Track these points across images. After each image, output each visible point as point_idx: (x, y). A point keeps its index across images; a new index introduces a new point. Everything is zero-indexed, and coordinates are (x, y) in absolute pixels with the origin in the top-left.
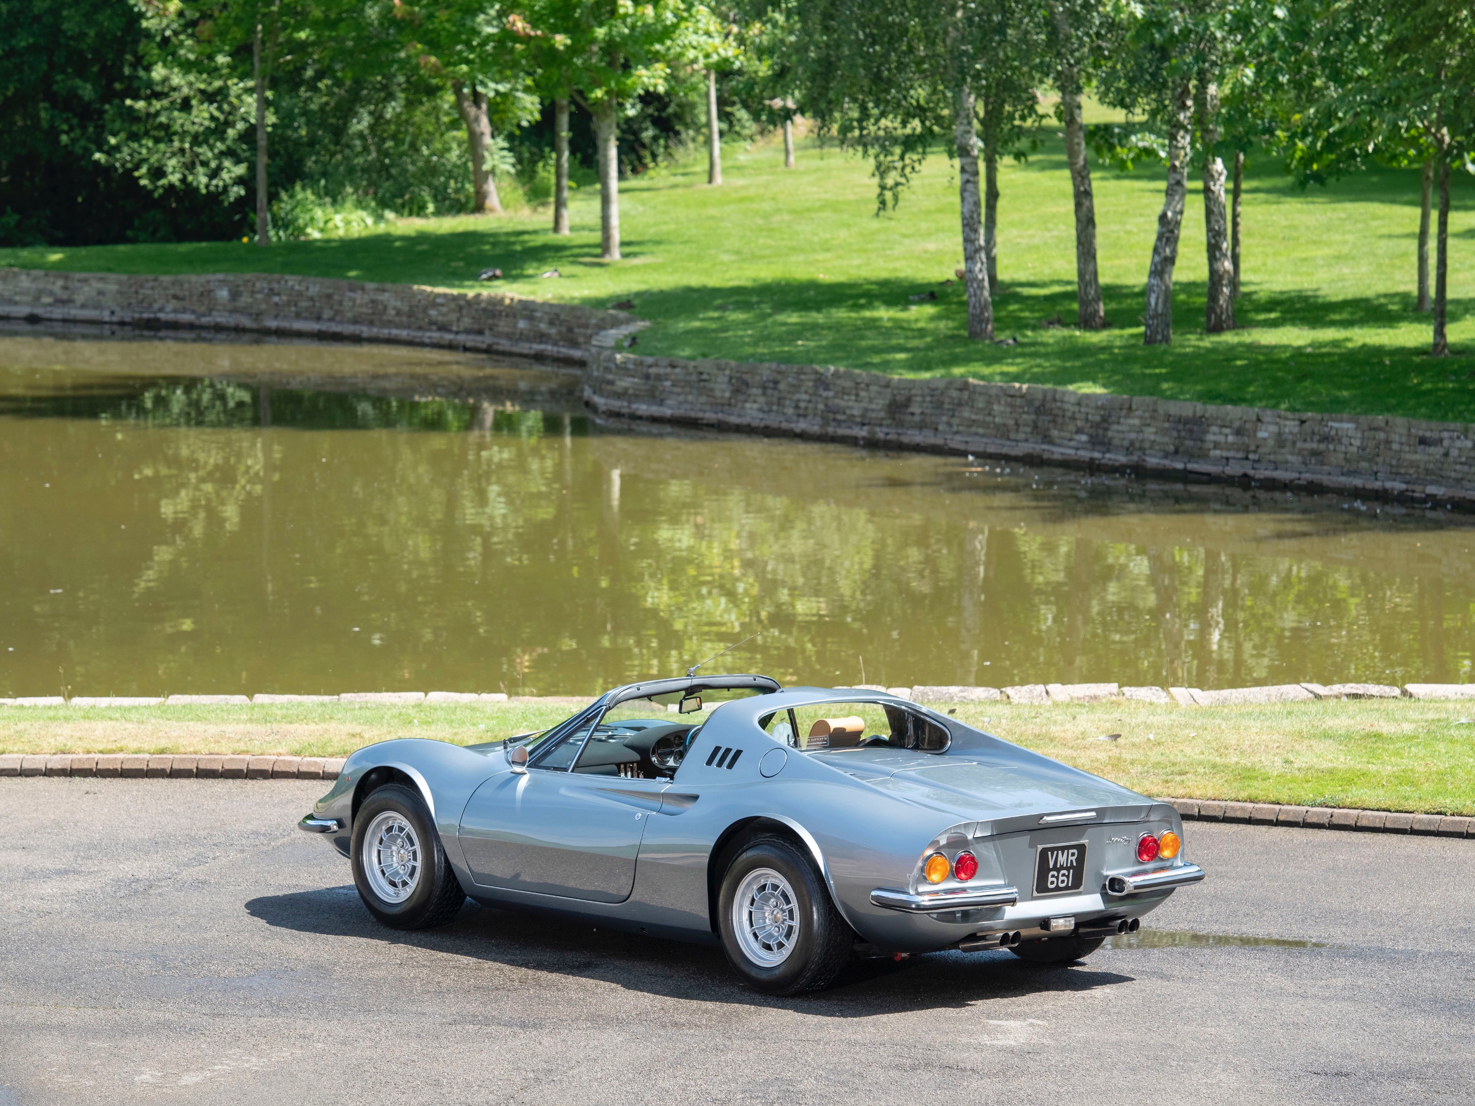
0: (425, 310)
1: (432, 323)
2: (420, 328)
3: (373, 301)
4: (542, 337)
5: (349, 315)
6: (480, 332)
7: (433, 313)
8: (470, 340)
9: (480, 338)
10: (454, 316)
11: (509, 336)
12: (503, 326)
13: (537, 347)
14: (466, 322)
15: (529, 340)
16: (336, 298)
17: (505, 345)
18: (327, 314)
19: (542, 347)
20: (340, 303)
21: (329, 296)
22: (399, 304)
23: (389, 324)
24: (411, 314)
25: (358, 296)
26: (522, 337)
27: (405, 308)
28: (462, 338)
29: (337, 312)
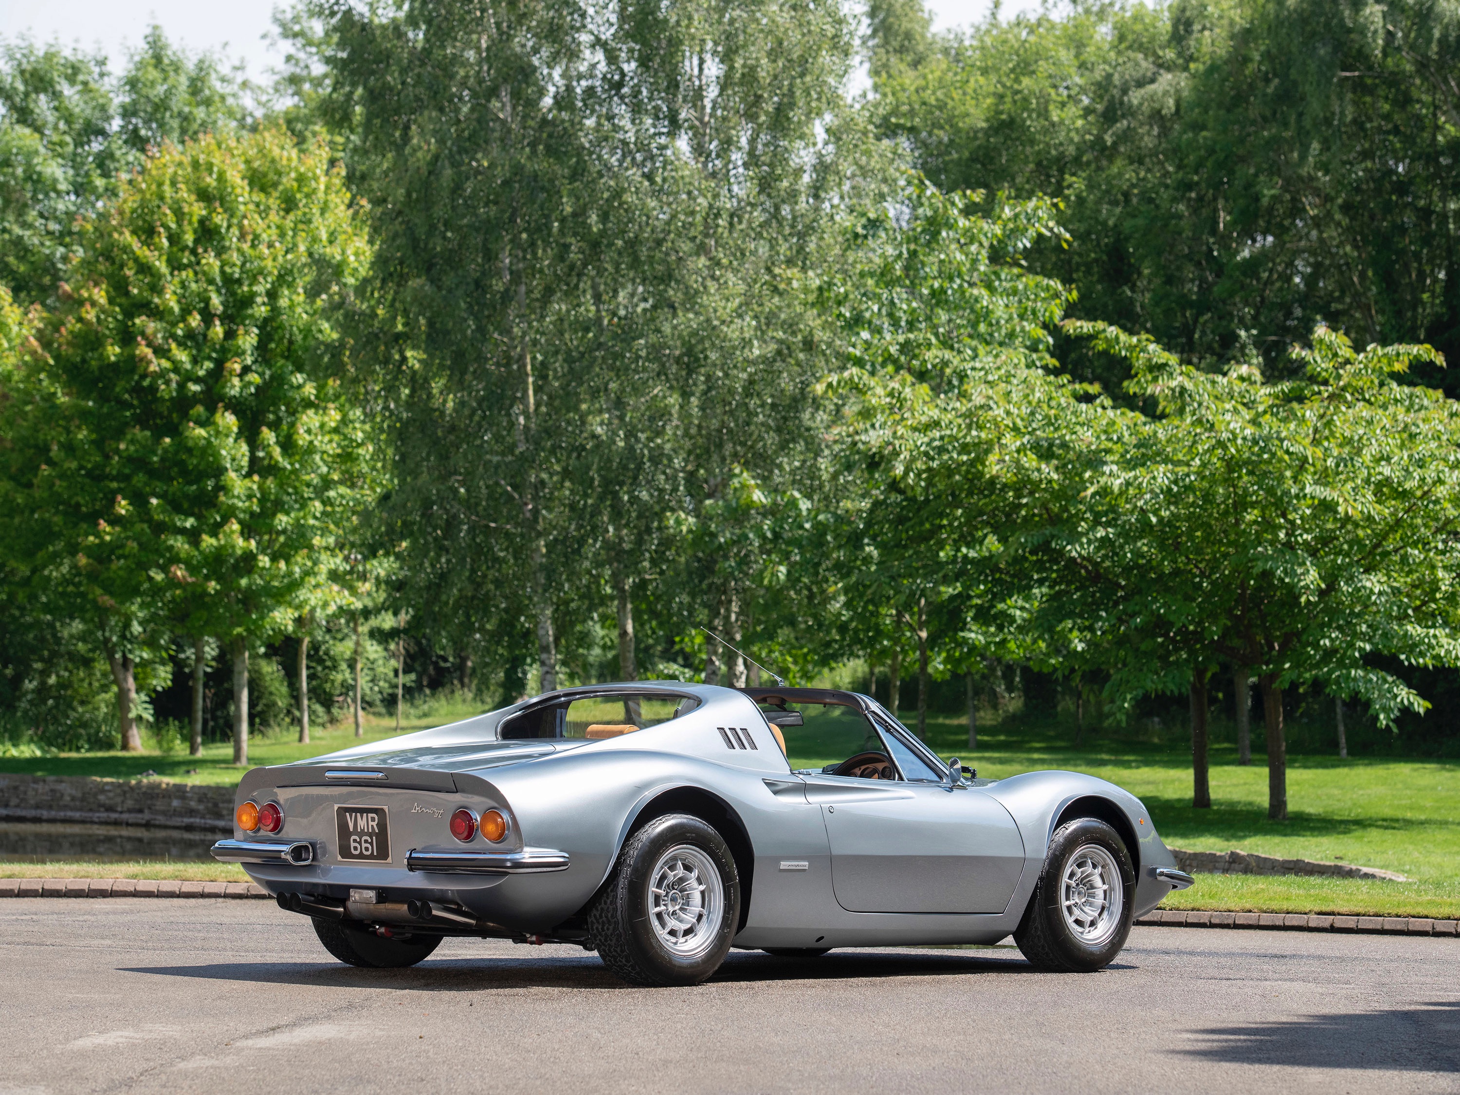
0: (95, 795)
1: (101, 805)
2: (91, 810)
3: (52, 791)
4: (192, 812)
5: (32, 802)
6: (141, 811)
7: (102, 798)
8: (131, 817)
9: (140, 816)
10: (119, 800)
11: (164, 813)
12: (160, 805)
13: (187, 820)
14: (130, 803)
15: (181, 815)
16: (22, 788)
17: (161, 820)
18: (14, 801)
19: (192, 820)
20: (25, 793)
21: (16, 788)
22: (74, 792)
23: (66, 807)
24: (83, 799)
25: (40, 787)
26: (176, 813)
27: (79, 795)
28: (125, 816)
29: (22, 800)
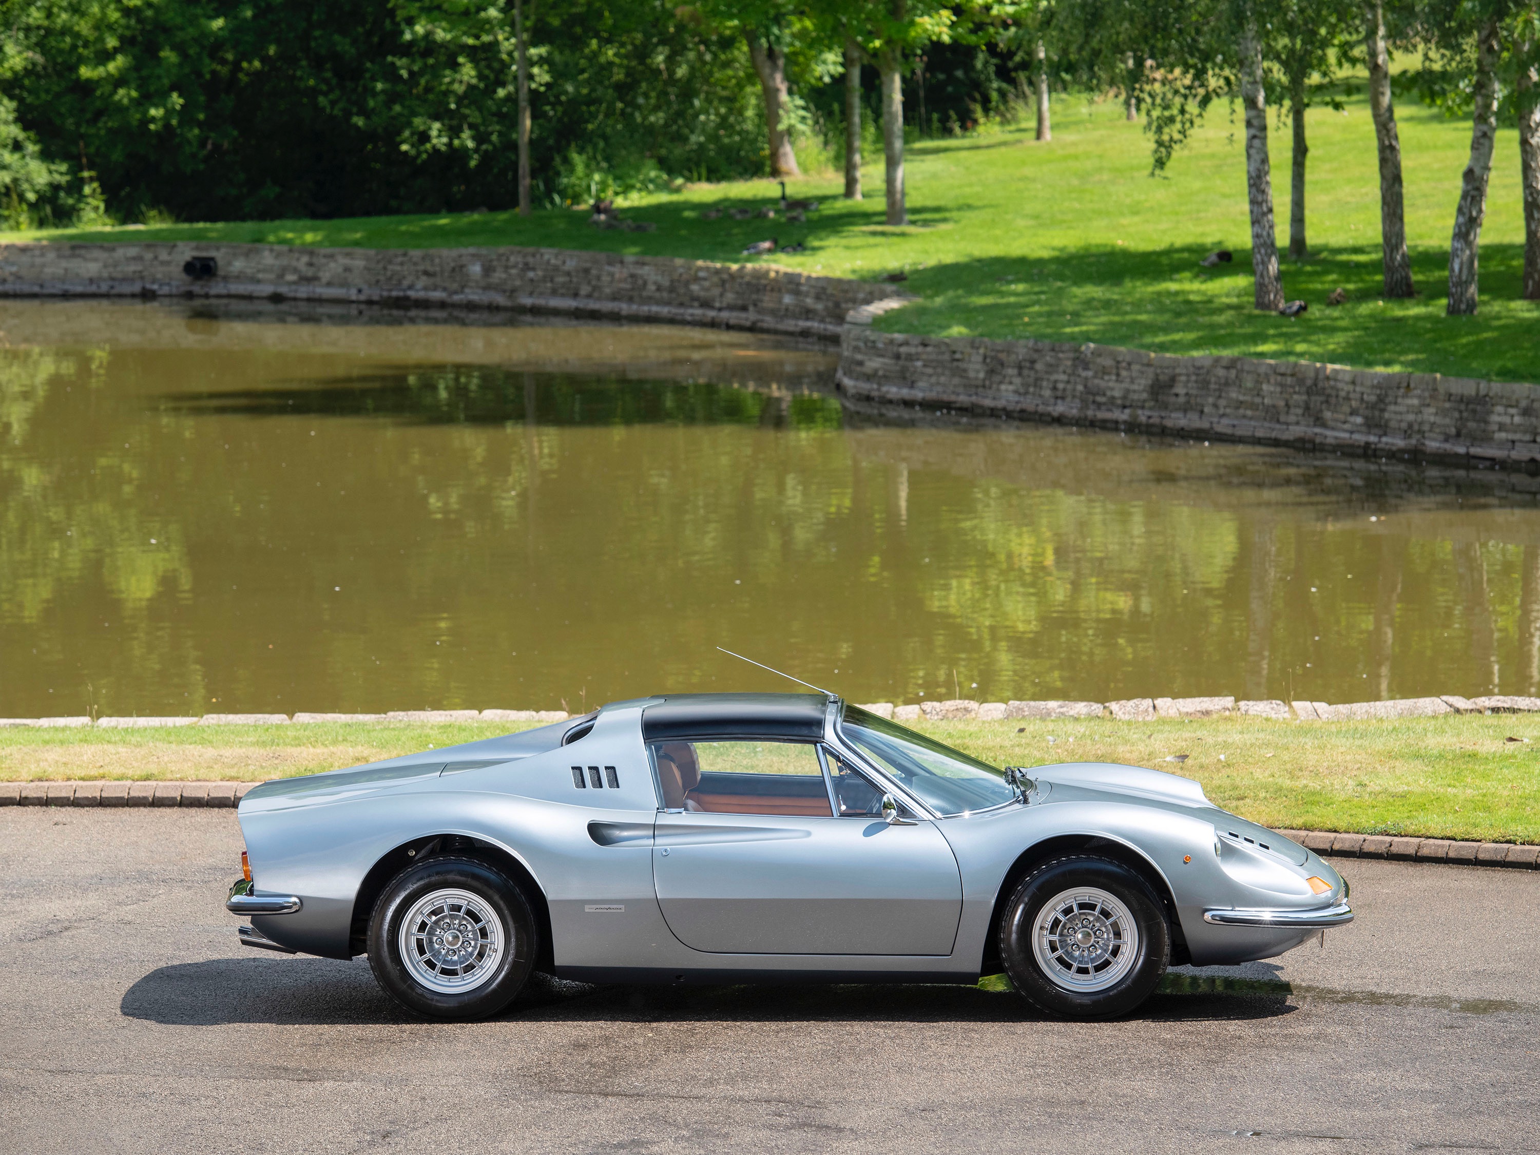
0: (687, 284)
1: (694, 299)
2: (681, 305)
3: (632, 276)
4: (808, 313)
5: (608, 291)
6: (744, 308)
7: (695, 288)
8: (733, 317)
9: (743, 315)
10: (716, 291)
11: (773, 312)
12: (768, 301)
13: (803, 324)
14: (730, 297)
15: (795, 317)
16: (594, 272)
17: (769, 322)
18: (585, 290)
19: (809, 324)
20: (598, 278)
21: (587, 271)
22: (659, 278)
23: (650, 300)
24: (672, 289)
25: (617, 270)
26: (787, 313)
27: (666, 282)
28: (725, 315)
29: (595, 288)
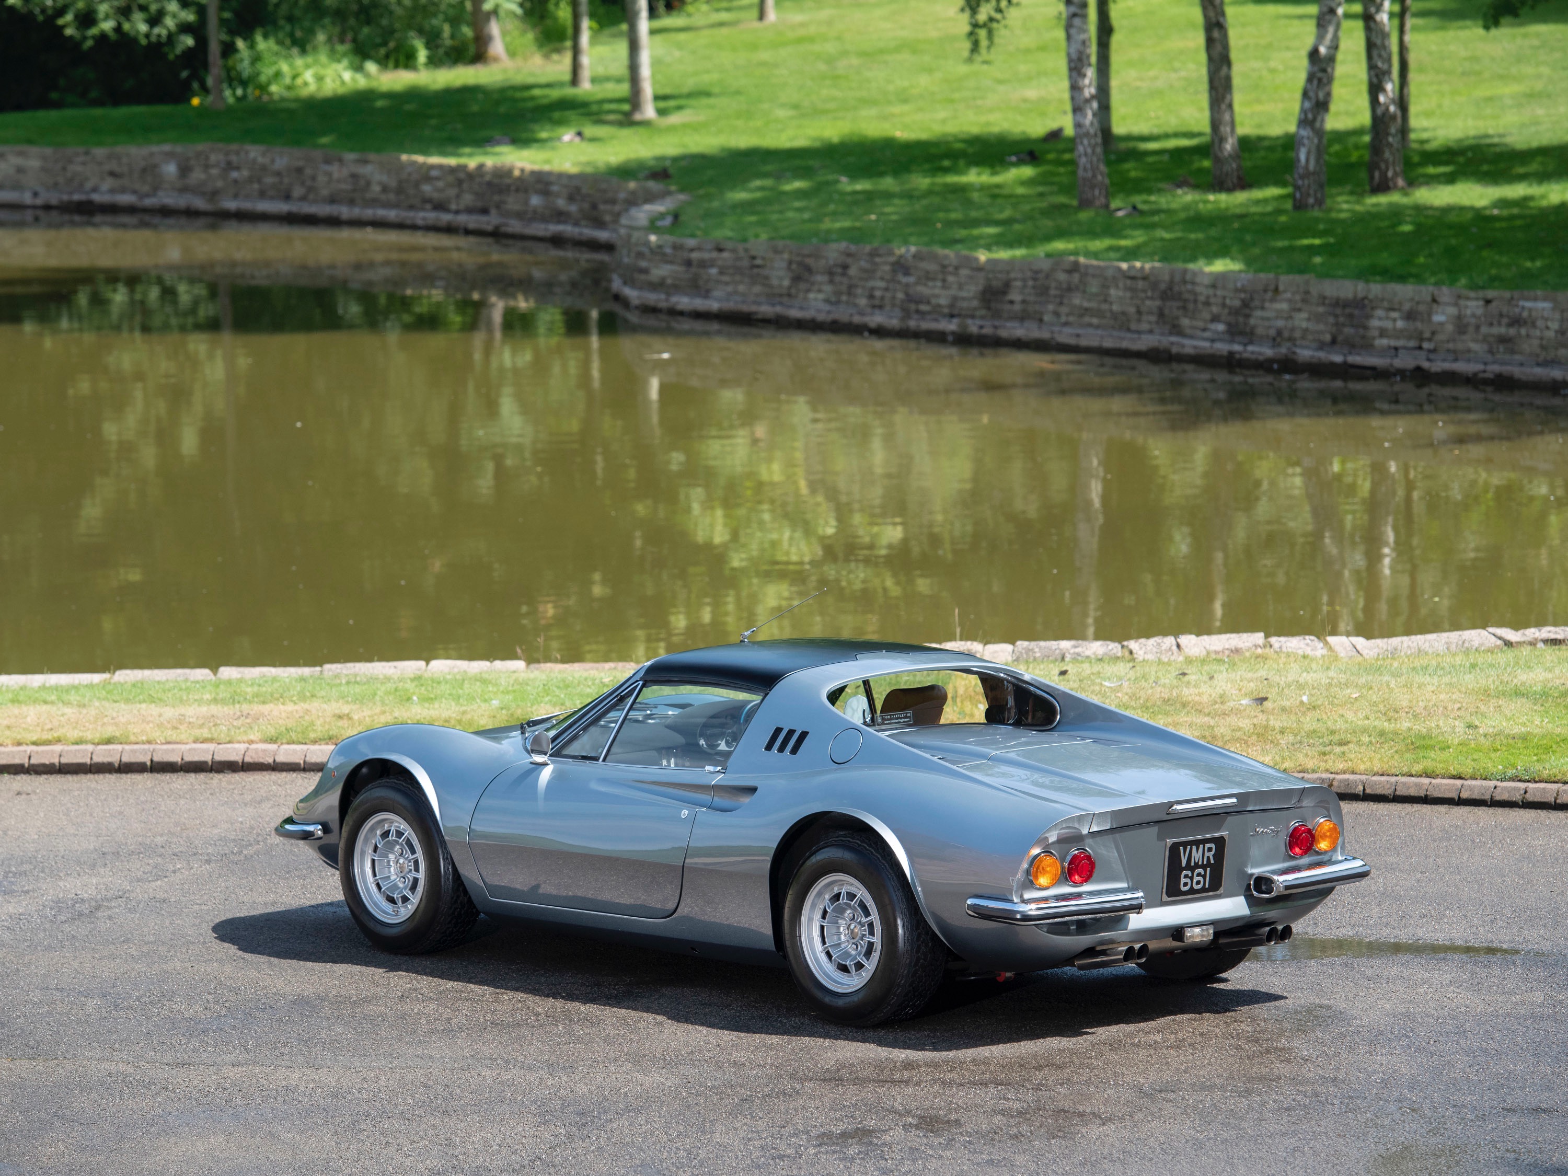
0: (417, 185)
1: (426, 200)
2: (411, 207)
3: (354, 176)
4: (560, 216)
5: (325, 192)
6: (485, 211)
7: (427, 188)
8: (473, 221)
9: (484, 218)
10: (452, 192)
11: (520, 215)
12: (512, 203)
13: (554, 228)
14: (468, 199)
15: (544, 219)
16: (308, 171)
17: (515, 226)
18: (298, 191)
19: (560, 228)
20: (314, 178)
21: (299, 170)
22: (384, 178)
23: (374, 202)
24: (400, 190)
25: (335, 169)
26: (536, 216)
27: (393, 183)
28: (462, 219)
29: (310, 190)
